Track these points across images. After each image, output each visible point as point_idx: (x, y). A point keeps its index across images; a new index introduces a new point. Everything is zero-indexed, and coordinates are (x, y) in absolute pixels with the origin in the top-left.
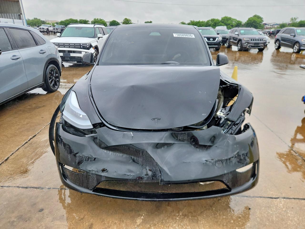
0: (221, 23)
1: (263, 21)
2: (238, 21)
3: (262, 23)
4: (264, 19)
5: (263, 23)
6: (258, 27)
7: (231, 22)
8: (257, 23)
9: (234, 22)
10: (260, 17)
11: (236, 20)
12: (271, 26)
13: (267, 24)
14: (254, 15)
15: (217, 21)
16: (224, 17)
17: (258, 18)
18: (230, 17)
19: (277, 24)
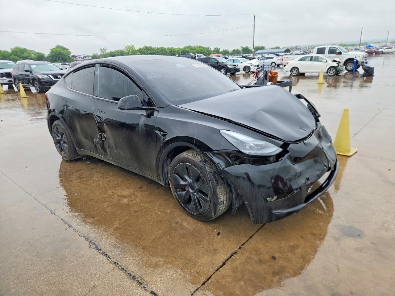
0: (13, 56)
1: (71, 53)
2: (38, 53)
3: (70, 55)
4: (71, 51)
5: (72, 55)
6: (68, 59)
7: (28, 54)
8: (65, 56)
9: (32, 55)
10: (65, 48)
11: (35, 52)
12: (82, 58)
13: (77, 57)
14: (56, 45)
15: (7, 54)
16: (15, 48)
17: (64, 50)
18: (24, 47)
19: (89, 57)
